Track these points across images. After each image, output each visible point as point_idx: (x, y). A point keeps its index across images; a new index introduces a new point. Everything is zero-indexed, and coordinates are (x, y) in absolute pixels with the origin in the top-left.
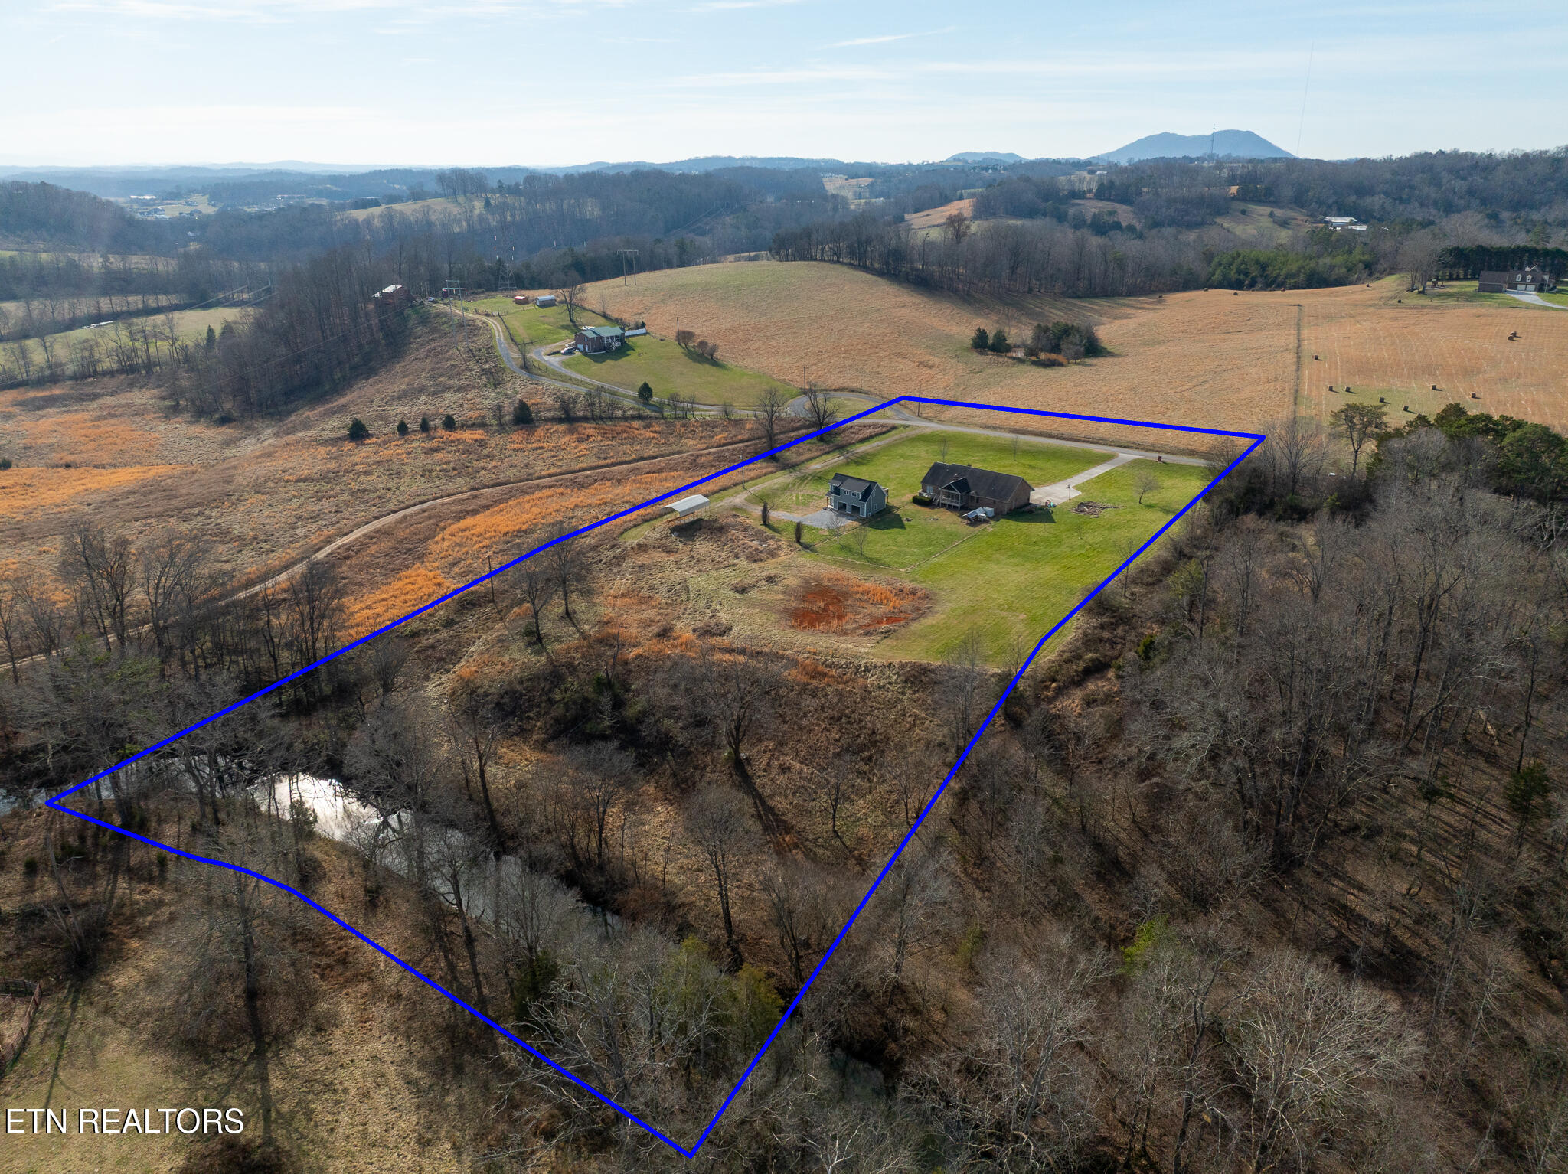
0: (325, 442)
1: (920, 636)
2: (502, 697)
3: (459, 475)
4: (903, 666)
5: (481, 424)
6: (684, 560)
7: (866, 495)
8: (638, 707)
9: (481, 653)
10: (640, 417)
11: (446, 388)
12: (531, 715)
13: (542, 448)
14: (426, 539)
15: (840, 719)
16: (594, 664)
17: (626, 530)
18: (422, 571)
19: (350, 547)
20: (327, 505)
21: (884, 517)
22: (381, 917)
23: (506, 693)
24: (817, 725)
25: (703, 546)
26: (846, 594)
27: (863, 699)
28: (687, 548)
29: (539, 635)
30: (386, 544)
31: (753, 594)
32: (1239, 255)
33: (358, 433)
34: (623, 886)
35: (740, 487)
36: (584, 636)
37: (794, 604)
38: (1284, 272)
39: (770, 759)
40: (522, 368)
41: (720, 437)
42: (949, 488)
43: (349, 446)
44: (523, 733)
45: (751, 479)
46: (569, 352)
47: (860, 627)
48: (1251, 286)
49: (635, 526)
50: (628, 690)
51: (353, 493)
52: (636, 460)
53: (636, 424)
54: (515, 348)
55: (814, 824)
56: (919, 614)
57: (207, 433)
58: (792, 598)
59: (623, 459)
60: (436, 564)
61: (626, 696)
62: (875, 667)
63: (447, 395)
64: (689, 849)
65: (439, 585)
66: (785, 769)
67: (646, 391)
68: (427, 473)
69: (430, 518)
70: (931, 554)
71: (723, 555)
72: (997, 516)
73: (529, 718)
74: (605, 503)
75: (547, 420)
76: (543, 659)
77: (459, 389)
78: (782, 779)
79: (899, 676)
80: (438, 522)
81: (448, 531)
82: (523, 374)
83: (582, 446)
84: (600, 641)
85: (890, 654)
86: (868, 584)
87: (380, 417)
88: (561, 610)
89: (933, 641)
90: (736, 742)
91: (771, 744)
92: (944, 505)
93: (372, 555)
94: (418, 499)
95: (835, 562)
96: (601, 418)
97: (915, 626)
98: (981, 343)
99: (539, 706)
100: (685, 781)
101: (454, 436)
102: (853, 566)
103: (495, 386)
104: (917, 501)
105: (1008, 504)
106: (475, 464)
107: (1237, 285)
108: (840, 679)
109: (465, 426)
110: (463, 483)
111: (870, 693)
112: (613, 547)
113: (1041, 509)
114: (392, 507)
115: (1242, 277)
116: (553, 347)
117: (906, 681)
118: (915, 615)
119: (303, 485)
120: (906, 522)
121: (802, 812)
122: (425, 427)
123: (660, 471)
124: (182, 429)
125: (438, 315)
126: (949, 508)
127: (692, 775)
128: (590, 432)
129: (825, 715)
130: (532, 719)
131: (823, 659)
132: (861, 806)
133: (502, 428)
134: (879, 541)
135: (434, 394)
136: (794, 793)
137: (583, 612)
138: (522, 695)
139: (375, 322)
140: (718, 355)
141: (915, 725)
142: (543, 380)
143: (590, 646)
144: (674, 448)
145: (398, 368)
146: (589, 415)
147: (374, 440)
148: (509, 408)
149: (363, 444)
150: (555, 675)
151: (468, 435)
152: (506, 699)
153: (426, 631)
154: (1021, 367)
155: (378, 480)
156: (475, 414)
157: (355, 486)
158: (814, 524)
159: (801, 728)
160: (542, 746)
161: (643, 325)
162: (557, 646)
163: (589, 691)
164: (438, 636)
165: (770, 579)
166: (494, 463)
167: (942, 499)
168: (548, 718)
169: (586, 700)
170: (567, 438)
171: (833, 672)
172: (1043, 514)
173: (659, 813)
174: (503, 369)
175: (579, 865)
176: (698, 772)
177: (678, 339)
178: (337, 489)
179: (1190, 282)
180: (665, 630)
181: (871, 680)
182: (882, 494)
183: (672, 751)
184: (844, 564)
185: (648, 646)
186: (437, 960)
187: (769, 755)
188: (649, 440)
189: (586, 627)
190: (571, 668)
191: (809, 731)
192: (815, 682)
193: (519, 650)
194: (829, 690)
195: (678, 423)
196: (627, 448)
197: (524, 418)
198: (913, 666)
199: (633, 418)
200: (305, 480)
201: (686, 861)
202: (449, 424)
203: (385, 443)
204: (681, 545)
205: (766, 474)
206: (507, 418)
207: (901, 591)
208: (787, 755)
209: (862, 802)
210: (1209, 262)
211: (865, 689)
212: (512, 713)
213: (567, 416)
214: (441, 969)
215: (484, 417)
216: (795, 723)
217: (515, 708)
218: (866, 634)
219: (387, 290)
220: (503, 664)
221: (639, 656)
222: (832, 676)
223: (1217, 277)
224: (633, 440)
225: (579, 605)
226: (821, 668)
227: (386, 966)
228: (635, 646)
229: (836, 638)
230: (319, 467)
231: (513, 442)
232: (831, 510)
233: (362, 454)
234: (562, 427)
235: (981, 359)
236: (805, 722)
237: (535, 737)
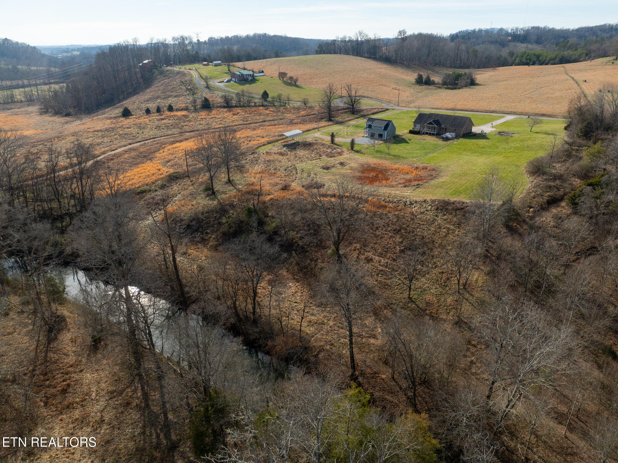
0: (111, 118)
1: (437, 187)
2: (191, 222)
3: (174, 128)
4: (433, 201)
5: (186, 109)
6: (292, 158)
7: (386, 128)
8: (274, 225)
9: (180, 201)
10: (263, 106)
11: (170, 96)
12: (208, 231)
13: (215, 117)
14: (155, 152)
15: (400, 230)
16: (245, 204)
17: (259, 147)
18: (151, 164)
19: (114, 155)
20: (106, 140)
21: (398, 140)
22: (99, 356)
23: (194, 219)
24: (386, 234)
25: (301, 152)
26: (386, 170)
27: (412, 219)
28: (293, 153)
29: (213, 190)
30: (133, 154)
31: (333, 170)
32: (526, 53)
33: (126, 113)
34: (270, 334)
35: (317, 130)
36: (239, 190)
37: (358, 174)
38: (548, 59)
39: (358, 254)
40: (206, 87)
41: (303, 113)
42: (430, 123)
43: (123, 119)
44: (203, 241)
45: (321, 127)
46: (228, 81)
47: (400, 184)
48: (534, 64)
49: (264, 145)
50: (267, 216)
51: (120, 135)
52: (261, 122)
53: (261, 108)
54: (203, 80)
55: (394, 293)
56: (432, 177)
57: (59, 120)
58: (356, 172)
59: (256, 121)
60: (159, 161)
61: (265, 220)
62: (416, 202)
63: (170, 99)
64: (313, 310)
65: (159, 170)
66: (369, 260)
67: (265, 95)
68: (158, 127)
69: (157, 144)
70: (428, 153)
71: (313, 155)
72: (457, 137)
73: (207, 233)
74: (248, 137)
75: (217, 107)
76: (215, 202)
77: (176, 96)
78: (369, 266)
79: (432, 207)
80: (162, 146)
81: (166, 148)
82: (207, 90)
83: (235, 117)
84: (249, 193)
85: (422, 195)
86: (396, 166)
87: (138, 108)
88: (226, 179)
89: (446, 189)
90: (337, 244)
91: (358, 246)
92: (427, 133)
93: (126, 158)
94: (152, 137)
95: (375, 157)
96: (244, 106)
97: (433, 182)
98: (420, 81)
99: (213, 227)
100: (306, 268)
101: (172, 114)
102: (386, 159)
103: (193, 95)
104: (411, 132)
105: (463, 131)
106: (182, 124)
107: (527, 64)
108: (396, 209)
109: (177, 110)
110: (176, 131)
111: (416, 216)
112: (253, 153)
113: (479, 134)
114: (139, 140)
115: (528, 61)
116: (221, 80)
117: (437, 209)
118: (430, 178)
119: (96, 133)
120: (408, 141)
121: (385, 286)
122: (159, 110)
123: (275, 125)
124: (47, 118)
125: (168, 71)
126: (430, 134)
127: (309, 264)
128: (239, 111)
129: (390, 229)
130: (209, 234)
131: (383, 198)
132: (422, 282)
133: (196, 110)
134: (396, 149)
135: (164, 98)
136: (378, 275)
137: (238, 180)
138: (202, 220)
139: (139, 75)
140: (298, 83)
141: (448, 234)
142: (216, 92)
143: (242, 195)
144: (280, 117)
145: (148, 90)
146: (238, 105)
147: (134, 116)
148: (199, 102)
149: (128, 118)
150: (222, 210)
151: (179, 113)
152: (194, 223)
153: (150, 191)
154: (440, 90)
155: (134, 131)
156: (184, 105)
157: (121, 132)
158: (359, 143)
159: (376, 236)
160: (215, 248)
161: (263, 72)
162: (223, 196)
163: (243, 217)
164: (157, 193)
165: (342, 164)
166: (192, 123)
167: (426, 130)
168: (219, 233)
169: (242, 222)
170: (228, 114)
171: (391, 205)
172: (482, 136)
173: (290, 287)
174: (197, 88)
175: (240, 320)
176: (313, 263)
177: (279, 76)
178: (113, 134)
179: (504, 63)
180: (286, 186)
181: (415, 209)
182: (394, 128)
183: (296, 251)
184: (381, 158)
185: (277, 194)
186: (135, 391)
187: (357, 252)
188: (268, 115)
189: (240, 187)
190: (232, 206)
191: (382, 238)
192: (381, 211)
193: (202, 198)
194: (390, 215)
195: (282, 108)
196: (258, 117)
197: (207, 105)
198: (439, 201)
199: (260, 106)
200: (98, 131)
201: (313, 318)
202: (170, 109)
203: (139, 117)
204: (289, 153)
205: (328, 125)
206: (198, 107)
207: (417, 168)
208: (369, 252)
209: (423, 279)
210: (512, 57)
211: (412, 213)
212: (197, 230)
213: (228, 105)
214: (138, 398)
215: (187, 107)
216: (372, 233)
217: (199, 228)
218: (405, 186)
219: (145, 62)
220: (193, 205)
221: (271, 199)
222: (390, 207)
223: (517, 61)
224: (260, 114)
225: (236, 177)
226: (383, 203)
227: (97, 395)
228: (269, 195)
229: (388, 189)
230: (106, 126)
231: (201, 116)
232: (367, 137)
233: (126, 122)
234: (225, 110)
235: (421, 87)
236: (377, 233)
237: (211, 244)
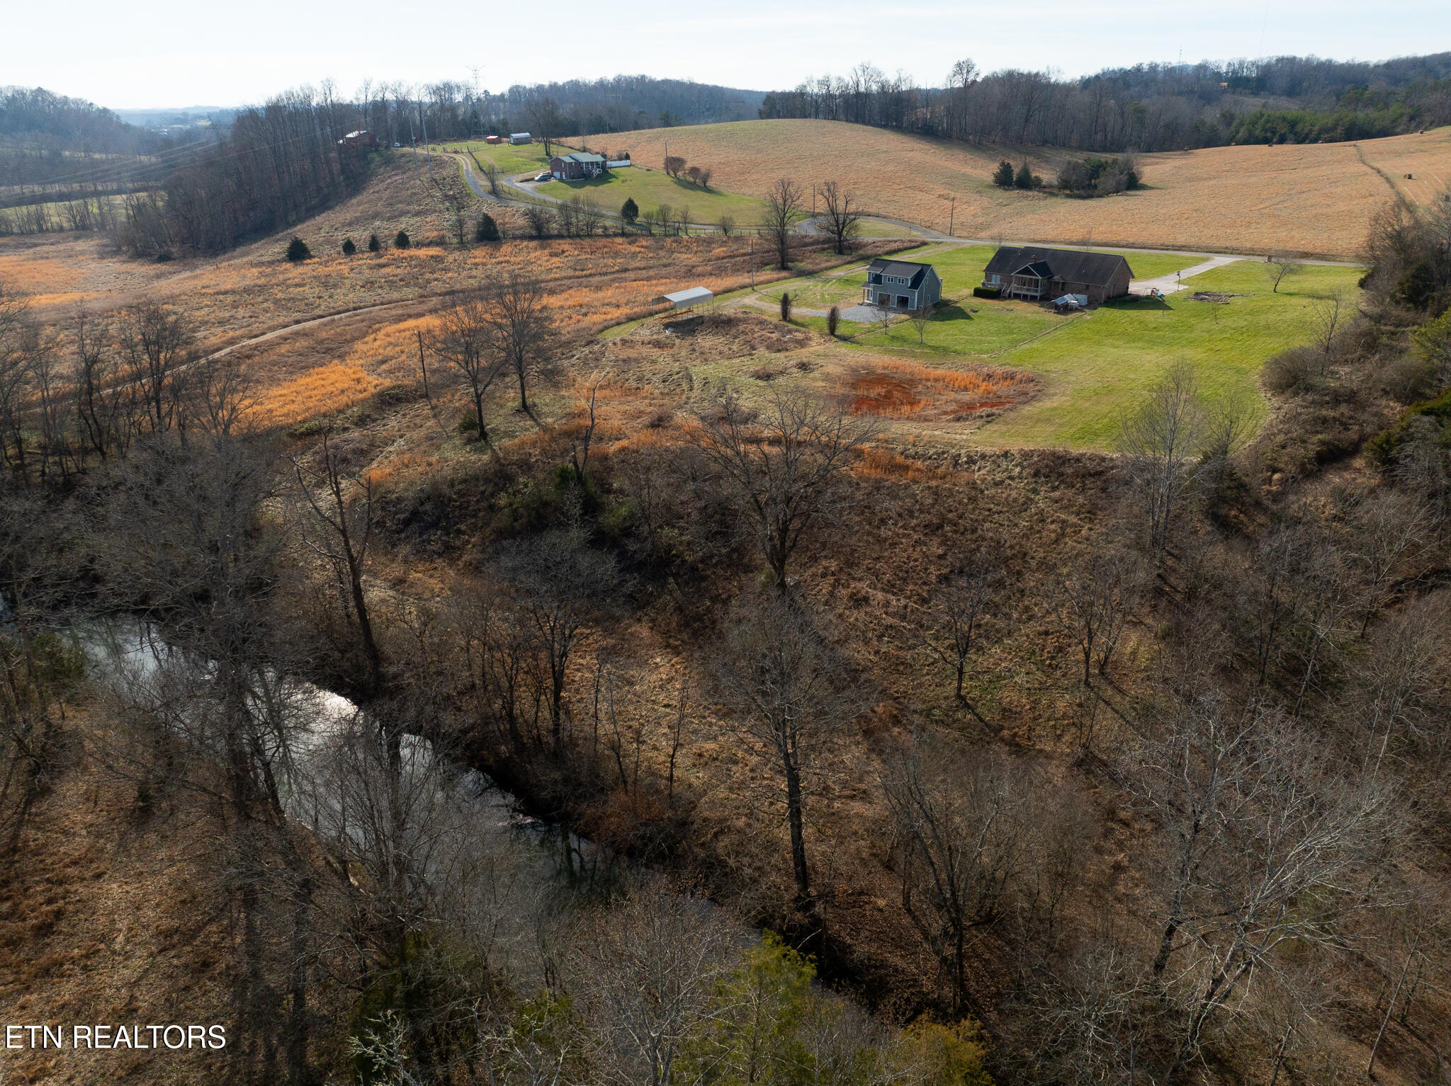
0: (261, 264)
1: (1039, 420)
2: (422, 504)
3: (407, 285)
4: (1026, 455)
5: (440, 242)
6: (683, 353)
7: (916, 282)
8: (624, 511)
9: (400, 453)
10: (623, 234)
11: (403, 214)
12: (463, 527)
13: (508, 262)
14: (354, 339)
15: (940, 526)
16: (558, 461)
17: (606, 328)
18: (341, 368)
19: (256, 347)
20: (241, 312)
21: (945, 311)
23: (428, 498)
24: (904, 535)
25: (706, 341)
26: (913, 382)
27: (973, 499)
28: (687, 343)
29: (482, 427)
30: (301, 344)
31: (781, 380)
32: (1262, 115)
33: (298, 253)
34: (597, 788)
35: (749, 289)
36: (545, 429)
37: (840, 390)
38: (1317, 128)
39: (834, 586)
40: (490, 193)
41: (719, 251)
42: (1026, 271)
43: (289, 265)
44: (449, 552)
45: (761, 283)
46: (544, 179)
47: (946, 413)
48: (1282, 141)
49: (618, 324)
50: (609, 491)
51: (276, 302)
52: (618, 271)
53: (619, 240)
54: (483, 177)
55: (921, 685)
56: (1027, 398)
57: (142, 269)
58: (838, 385)
59: (604, 270)
60: (361, 362)
61: (604, 499)
62: (983, 457)
63: (403, 219)
64: (711, 725)
65: (358, 381)
66: (859, 601)
67: (630, 209)
68: (369, 284)
69: (363, 321)
70: (1018, 342)
71: (735, 347)
72: (1092, 304)
73: (459, 532)
74: (581, 306)
75: (515, 238)
76: (486, 458)
77: (417, 214)
78: (855, 616)
79: (1023, 468)
80: (372, 326)
81: (383, 332)
82: (492, 199)
83: (555, 259)
84: (568, 434)
85: (1001, 441)
86: (940, 372)
87: (328, 242)
88: (517, 404)
89: (1061, 425)
90: (779, 559)
91: (833, 565)
92: (1017, 296)
93: (283, 355)
94: (352, 305)
95: (888, 351)
96: (578, 236)
97: (1027, 410)
98: (1005, 180)
99: (475, 516)
100: (699, 618)
101: (406, 253)
102: (914, 356)
103: (459, 209)
104: (979, 293)
105: (1107, 289)
106: (428, 276)
107: (1267, 141)
108: (931, 473)
109: (419, 245)
110: (410, 292)
111: (982, 492)
112: (589, 343)
113: (1147, 297)
114: (321, 313)
115: (1269, 134)
116: (527, 175)
117: (1036, 474)
118: (1021, 399)
119: (221, 297)
120: (972, 314)
121: (899, 666)
122: (374, 245)
123: (648, 279)
124: (114, 265)
125: (403, 155)
126: (1025, 298)
127: (708, 610)
128: (566, 247)
129: (914, 522)
130: (464, 533)
131: (900, 448)
132: (995, 656)
133: (463, 245)
134: (940, 332)
135: (389, 219)
136: (880, 637)
137: (546, 405)
138: (450, 499)
139: (336, 167)
140: (710, 184)
141: (1063, 535)
142: (513, 203)
143: (553, 439)
144: (664, 261)
145: (354, 201)
146: (564, 232)
147: (316, 260)
148: (470, 227)
149: (302, 264)
150: (501, 476)
151: (423, 253)
152: (428, 507)
153: (331, 429)
154: (1054, 200)
155: (309, 292)
156: (435, 234)
157: (280, 295)
158: (850, 318)
159: (880, 541)
160: (475, 569)
161: (627, 157)
162: (506, 442)
163: (549, 491)
164: (346, 435)
165: (803, 366)
166: (450, 275)
167: (1014, 288)
168: (488, 531)
169: (545, 504)
170: (538, 253)
171: (919, 464)
172: (1154, 302)
173: (657, 666)
174: (469, 195)
175: (520, 748)
176: (719, 606)
177: (667, 168)
178: (260, 299)
179: (1210, 139)
180: (660, 419)
181: (980, 474)
182: (937, 283)
183: (676, 576)
184: (902, 353)
185: (637, 437)
186: (229, 931)
187: (831, 579)
188: (634, 255)
189: (550, 420)
190: (525, 466)
191: (893, 545)
192: (893, 478)
193: (455, 447)
194: (917, 489)
195: (669, 240)
196: (610, 261)
197: (489, 234)
198: (1042, 455)
199: (616, 235)
200: (226, 293)
201: (711, 745)
202: (402, 241)
203: (327, 262)
204: (677, 341)
205: (778, 280)
206: (469, 237)
207: (989, 376)
208: (860, 580)
209: (996, 650)
210: (1229, 124)
211: (973, 485)
212: (435, 525)
213: (539, 232)
214: (233, 950)
215: (443, 236)
216: (869, 533)
217: (439, 519)
218: (958, 420)
219: (350, 135)
220: (430, 464)
221: (623, 449)
222: (918, 470)
223: (1242, 134)
224: (616, 254)
225: (542, 398)
226: (900, 459)
227: (127, 941)
228: (618, 439)
229: (914, 424)
230: (248, 282)
231: (475, 257)
232: (869, 305)
233: (294, 272)
234: (533, 244)
235: (1007, 194)
236: (883, 532)
237: (466, 558)
